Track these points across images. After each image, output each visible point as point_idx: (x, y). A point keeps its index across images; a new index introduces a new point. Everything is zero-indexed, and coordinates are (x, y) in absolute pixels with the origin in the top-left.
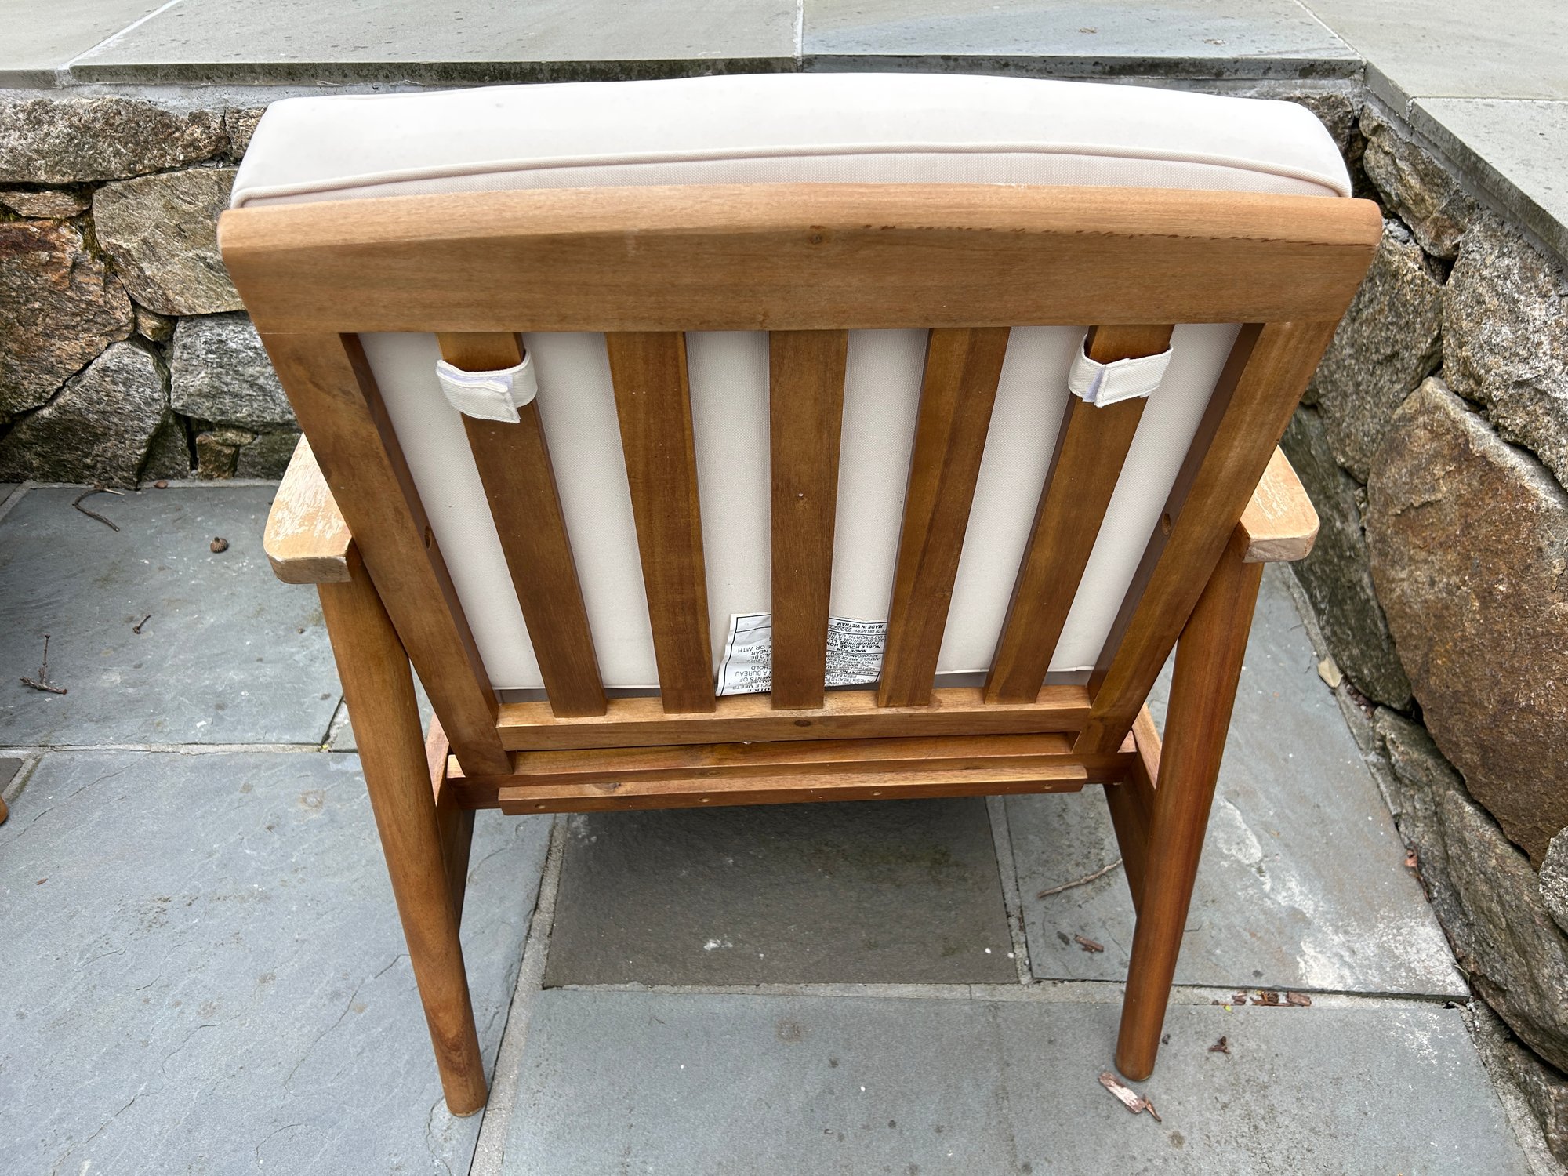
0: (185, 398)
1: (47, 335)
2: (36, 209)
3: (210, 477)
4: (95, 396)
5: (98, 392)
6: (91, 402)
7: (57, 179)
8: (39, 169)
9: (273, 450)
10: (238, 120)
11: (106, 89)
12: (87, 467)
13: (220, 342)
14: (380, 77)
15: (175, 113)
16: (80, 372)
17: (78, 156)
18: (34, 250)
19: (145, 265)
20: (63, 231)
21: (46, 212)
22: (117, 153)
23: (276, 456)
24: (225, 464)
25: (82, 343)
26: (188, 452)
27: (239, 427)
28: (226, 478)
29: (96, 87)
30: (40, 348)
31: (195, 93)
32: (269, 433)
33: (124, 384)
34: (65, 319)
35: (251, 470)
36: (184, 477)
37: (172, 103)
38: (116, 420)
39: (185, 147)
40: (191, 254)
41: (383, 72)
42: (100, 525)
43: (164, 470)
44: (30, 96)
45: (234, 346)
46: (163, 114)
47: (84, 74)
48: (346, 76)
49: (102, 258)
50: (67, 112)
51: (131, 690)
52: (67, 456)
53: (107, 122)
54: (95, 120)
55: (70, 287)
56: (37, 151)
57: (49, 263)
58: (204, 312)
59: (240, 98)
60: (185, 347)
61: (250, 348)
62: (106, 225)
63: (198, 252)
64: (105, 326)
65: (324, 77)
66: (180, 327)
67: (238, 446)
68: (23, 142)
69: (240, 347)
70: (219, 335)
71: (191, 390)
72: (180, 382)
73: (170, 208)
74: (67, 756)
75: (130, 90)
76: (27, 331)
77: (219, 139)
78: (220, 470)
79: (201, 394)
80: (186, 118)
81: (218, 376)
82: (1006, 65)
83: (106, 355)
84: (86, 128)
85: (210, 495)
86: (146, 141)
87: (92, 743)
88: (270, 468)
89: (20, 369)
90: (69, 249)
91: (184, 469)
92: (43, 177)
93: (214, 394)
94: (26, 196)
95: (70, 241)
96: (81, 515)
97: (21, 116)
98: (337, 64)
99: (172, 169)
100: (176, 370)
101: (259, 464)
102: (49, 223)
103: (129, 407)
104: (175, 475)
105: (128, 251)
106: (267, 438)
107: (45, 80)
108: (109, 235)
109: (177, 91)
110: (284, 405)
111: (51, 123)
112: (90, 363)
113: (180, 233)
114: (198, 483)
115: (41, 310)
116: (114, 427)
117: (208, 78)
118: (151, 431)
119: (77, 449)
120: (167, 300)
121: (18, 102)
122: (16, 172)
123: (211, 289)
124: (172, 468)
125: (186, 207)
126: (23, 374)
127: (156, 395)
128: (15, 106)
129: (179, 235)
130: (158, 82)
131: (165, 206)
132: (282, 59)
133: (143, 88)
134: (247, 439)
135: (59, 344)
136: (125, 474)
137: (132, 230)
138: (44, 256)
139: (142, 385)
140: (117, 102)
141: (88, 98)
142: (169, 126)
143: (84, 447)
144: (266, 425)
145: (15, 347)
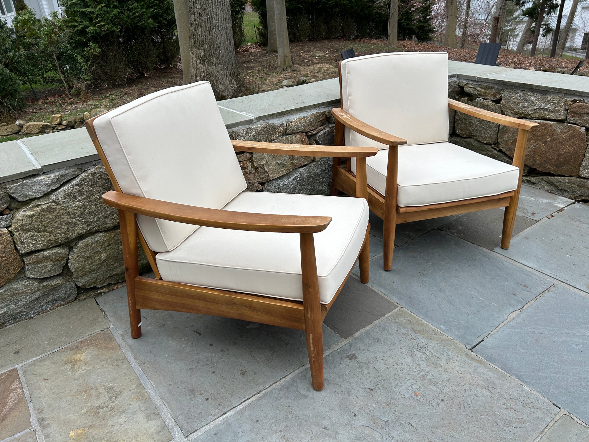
10: (290, 123)
11: (264, 122)
15: (277, 125)
19: (265, 168)
20: (247, 163)
29: (261, 121)
31: (281, 119)
39: (278, 133)
40: (275, 162)
44: (247, 127)
46: (274, 125)
48: (311, 108)
50: (255, 129)
53: (263, 131)
59: (291, 118)
77: (286, 129)
97: (244, 132)
102: (244, 162)
107: (250, 122)
108: (257, 162)
109: (277, 119)
111: (251, 133)
117: (285, 114)
121: (244, 129)
123: (278, 171)
133: (272, 120)
137: (263, 159)
140: (265, 125)
141: (259, 125)
142: (275, 128)
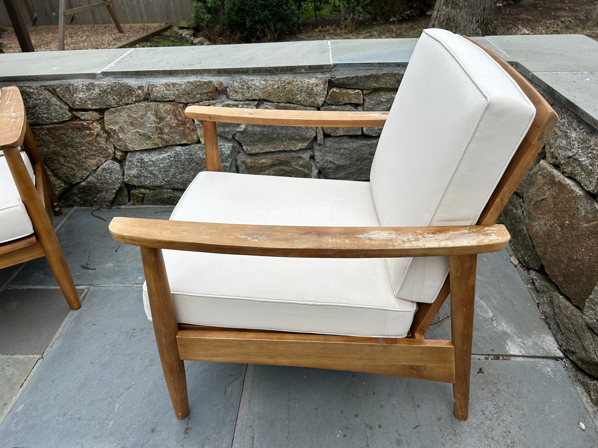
0: (129, 178)
1: (86, 158)
2: (86, 117)
3: (134, 205)
4: (100, 178)
5: (101, 176)
6: (98, 179)
7: (94, 107)
8: (89, 104)
9: (156, 195)
10: (153, 88)
11: (112, 79)
12: (95, 202)
13: (142, 159)
14: (199, 73)
15: (133, 86)
16: (95, 170)
17: (101, 100)
18: (85, 130)
19: (120, 134)
20: (95, 124)
21: (89, 118)
22: (114, 99)
23: (157, 197)
24: (140, 200)
25: (97, 160)
26: (128, 196)
27: (145, 187)
28: (140, 205)
29: (109, 78)
30: (83, 162)
32: (155, 189)
33: (110, 174)
34: (92, 153)
35: (148, 202)
36: (126, 205)
37: (132, 83)
38: (106, 186)
39: (136, 97)
40: (134, 131)
41: (200, 72)
42: (100, 220)
43: (119, 202)
44: (88, 81)
45: (146, 160)
46: (129, 86)
47: (106, 74)
48: (188, 73)
49: (106, 133)
50: (98, 86)
51: (116, 268)
52: (89, 198)
53: (111, 89)
54: (108, 88)
55: (95, 142)
56: (89, 98)
57: (89, 134)
58: (137, 149)
59: (154, 81)
60: (130, 161)
61: (151, 161)
62: (108, 122)
63: (137, 130)
64: (105, 155)
65: (181, 74)
66: (129, 155)
67: (144, 194)
68: (84, 95)
69: (148, 161)
70: (141, 157)
71: (131, 175)
72: (128, 173)
73: (129, 116)
74: (98, 288)
75: (120, 79)
76: (79, 156)
77: (147, 94)
78: (138, 202)
79: (134, 177)
80: (137, 87)
81: (140, 171)
82: (399, 65)
83: (104, 164)
84: (105, 91)
85: (135, 210)
86: (123, 95)
87: (106, 284)
88: (154, 201)
89: (76, 169)
90: (96, 130)
91: (126, 202)
92: (90, 107)
93: (138, 176)
94: (84, 113)
95: (97, 127)
96: (94, 217)
97: (84, 87)
98: (185, 70)
99: (131, 104)
100: (126, 169)
101: (151, 200)
102: (90, 122)
103: (111, 181)
104: (123, 204)
105: (115, 130)
106: (154, 191)
107: (93, 76)
108: (109, 125)
109: (134, 79)
110: (161, 180)
111: (94, 90)
112: (99, 167)
113: (132, 124)
114: (130, 207)
115: (85, 150)
116: (105, 188)
117: (145, 75)
118: (117, 189)
119: (92, 196)
120: (126, 146)
121: (84, 83)
122: (81, 105)
123: (140, 142)
124: (122, 202)
125: (134, 116)
126: (77, 171)
127: (120, 177)
128: (83, 84)
129: (131, 125)
130: (129, 76)
131: (128, 116)
132: (168, 68)
133: (123, 78)
134: (147, 191)
135: (89, 161)
136: (107, 204)
137: (116, 123)
138: (88, 132)
139: (115, 174)
140: (115, 83)
141: (106, 82)
142: (131, 90)
143: (95, 195)
144: (155, 186)
145: (75, 162)
